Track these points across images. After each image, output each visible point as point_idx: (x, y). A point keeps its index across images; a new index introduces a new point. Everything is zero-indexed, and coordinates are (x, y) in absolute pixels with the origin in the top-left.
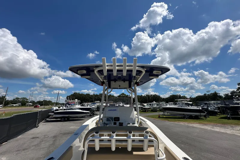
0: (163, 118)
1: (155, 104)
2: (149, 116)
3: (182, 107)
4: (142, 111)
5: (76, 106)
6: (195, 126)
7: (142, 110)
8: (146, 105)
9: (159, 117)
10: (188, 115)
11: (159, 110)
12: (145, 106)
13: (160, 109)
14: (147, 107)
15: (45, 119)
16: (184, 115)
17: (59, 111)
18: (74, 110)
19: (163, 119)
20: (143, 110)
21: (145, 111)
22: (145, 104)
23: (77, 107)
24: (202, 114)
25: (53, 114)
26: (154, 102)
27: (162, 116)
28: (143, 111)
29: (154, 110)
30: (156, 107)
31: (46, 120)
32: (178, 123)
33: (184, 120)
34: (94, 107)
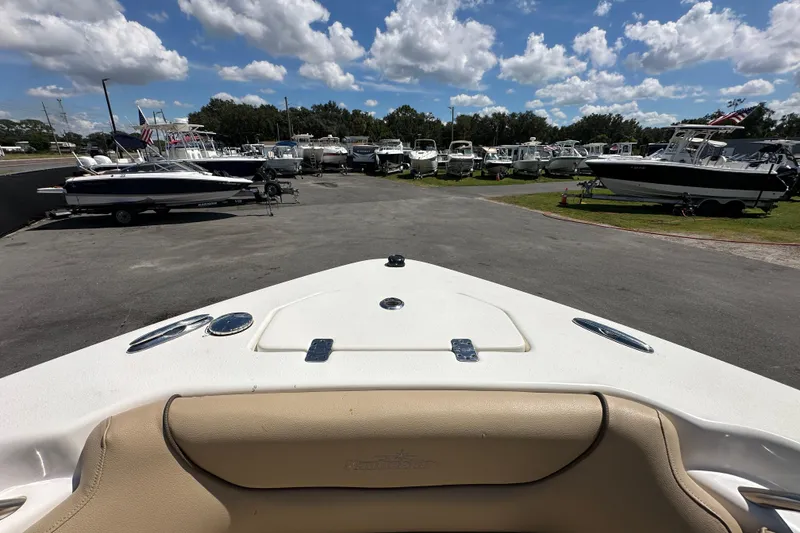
0: (578, 207)
1: (533, 152)
2: (514, 197)
3: (683, 161)
4: (477, 177)
5: (189, 152)
6: (769, 259)
7: (479, 173)
8: (493, 154)
9: (564, 205)
10: (696, 199)
11: (544, 172)
12: (488, 157)
13: (546, 170)
14: (497, 162)
15: (47, 213)
16: (683, 197)
17: (87, 177)
18: (163, 171)
19: (582, 212)
20: (483, 173)
21: (492, 177)
22: (491, 150)
23: (197, 159)
24: (767, 195)
25: (60, 190)
26: (533, 142)
27: (576, 201)
28: (483, 177)
29: (527, 174)
30: (538, 163)
31: (53, 217)
32: (669, 239)
33: (677, 220)
34: (290, 157)
